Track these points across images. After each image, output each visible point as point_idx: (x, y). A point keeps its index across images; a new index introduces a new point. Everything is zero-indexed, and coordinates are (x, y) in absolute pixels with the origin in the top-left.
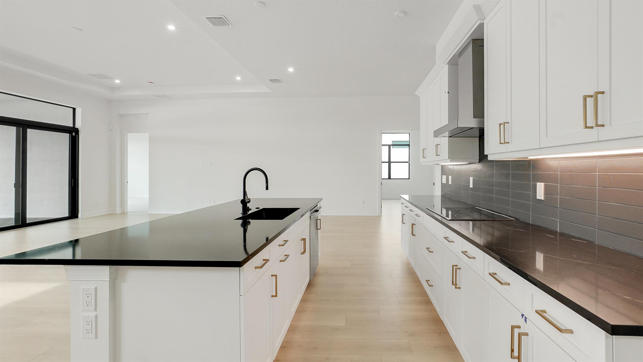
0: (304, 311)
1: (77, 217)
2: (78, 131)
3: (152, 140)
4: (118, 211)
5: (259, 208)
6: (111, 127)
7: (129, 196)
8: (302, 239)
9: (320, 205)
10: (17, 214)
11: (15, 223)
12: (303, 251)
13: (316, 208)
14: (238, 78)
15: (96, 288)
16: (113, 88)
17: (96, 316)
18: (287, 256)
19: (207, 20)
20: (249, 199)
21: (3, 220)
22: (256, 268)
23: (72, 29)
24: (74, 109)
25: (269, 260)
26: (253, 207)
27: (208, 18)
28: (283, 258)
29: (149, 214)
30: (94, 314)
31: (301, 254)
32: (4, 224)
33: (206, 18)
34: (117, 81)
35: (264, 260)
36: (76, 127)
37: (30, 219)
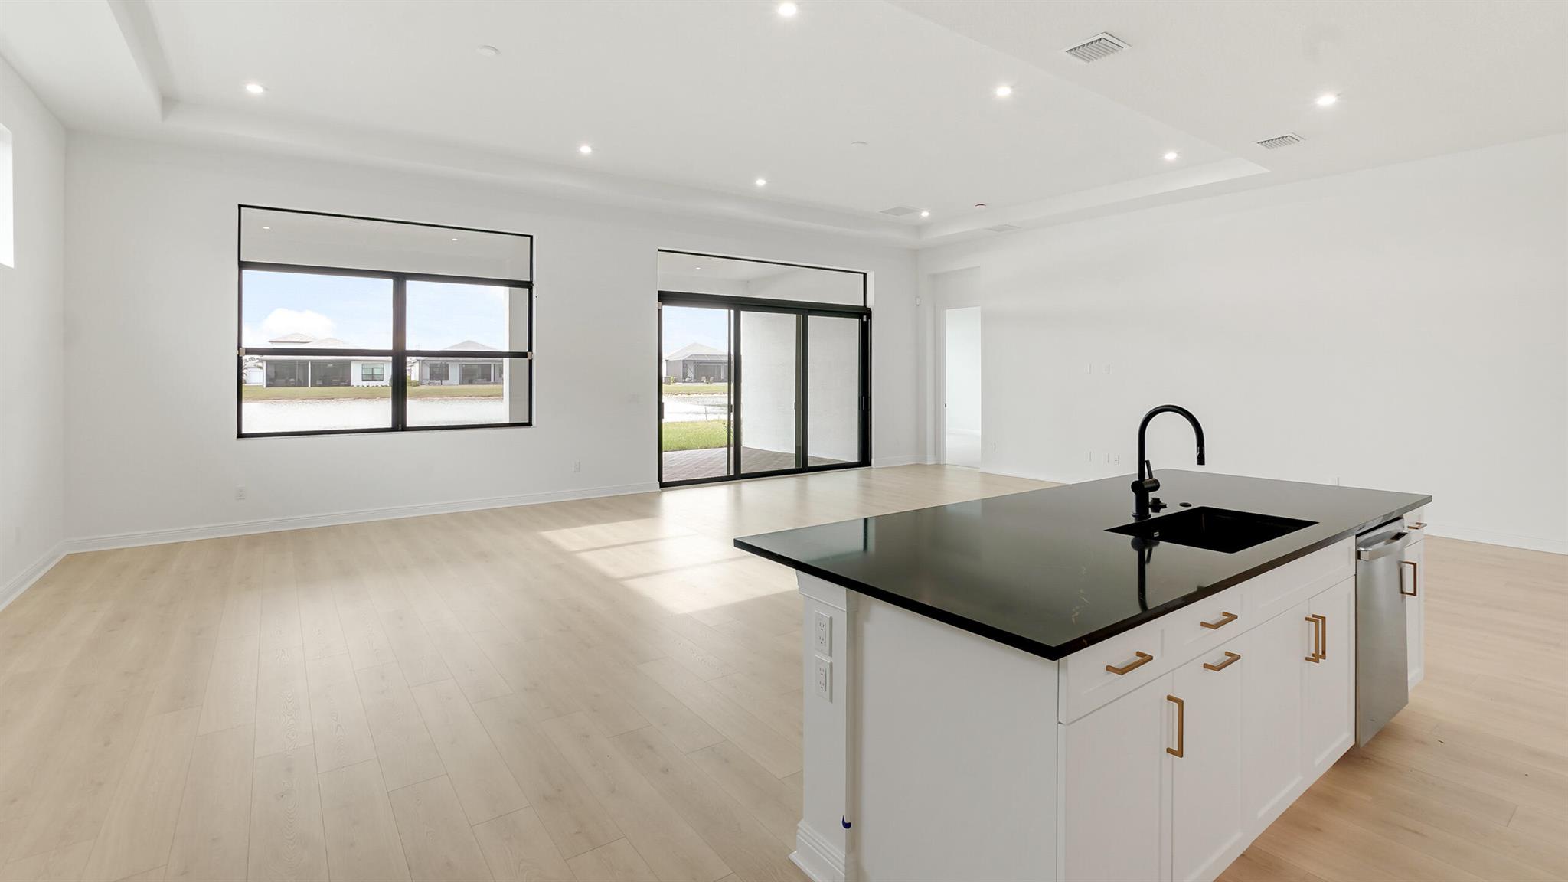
0: (1319, 830)
1: (869, 464)
2: (871, 312)
3: (987, 320)
4: (930, 461)
5: (1190, 505)
6: (918, 300)
7: (948, 429)
8: (1314, 616)
9: (1419, 517)
10: (797, 448)
11: (796, 466)
12: (1314, 652)
13: (1394, 528)
14: (1171, 156)
15: (831, 618)
16: (920, 228)
17: (831, 664)
18: (1233, 658)
19: (1068, 55)
20: (1156, 481)
21: (787, 456)
22: (1109, 669)
23: (853, 145)
24: (865, 275)
25: (1151, 658)
26: (1172, 500)
27: (1071, 50)
28: (1216, 658)
29: (982, 474)
30: (828, 660)
31: (1307, 659)
32: (785, 465)
33: (1067, 51)
34: (925, 214)
35: (1139, 654)
36: (868, 306)
37: (815, 459)
